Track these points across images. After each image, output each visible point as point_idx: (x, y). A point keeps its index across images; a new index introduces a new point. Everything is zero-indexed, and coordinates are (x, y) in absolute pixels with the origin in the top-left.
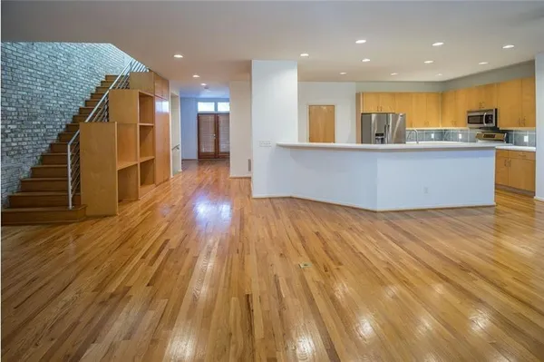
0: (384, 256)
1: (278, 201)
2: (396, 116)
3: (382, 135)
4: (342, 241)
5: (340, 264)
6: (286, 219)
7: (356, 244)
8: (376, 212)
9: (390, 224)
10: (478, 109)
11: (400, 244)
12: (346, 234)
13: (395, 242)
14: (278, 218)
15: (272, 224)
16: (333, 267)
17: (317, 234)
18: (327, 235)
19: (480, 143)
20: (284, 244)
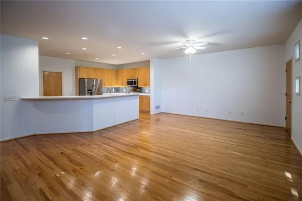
0: (103, 153)
1: (24, 140)
2: (97, 80)
3: (91, 90)
4: (79, 153)
5: (82, 165)
6: (35, 150)
7: (88, 152)
8: (93, 132)
9: (101, 136)
10: (131, 78)
11: (108, 145)
12: (80, 148)
13: (106, 144)
14: (28, 151)
15: (23, 157)
16: (78, 168)
17: (62, 153)
18: (69, 152)
19: (132, 93)
20: (39, 167)
